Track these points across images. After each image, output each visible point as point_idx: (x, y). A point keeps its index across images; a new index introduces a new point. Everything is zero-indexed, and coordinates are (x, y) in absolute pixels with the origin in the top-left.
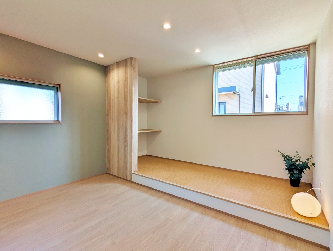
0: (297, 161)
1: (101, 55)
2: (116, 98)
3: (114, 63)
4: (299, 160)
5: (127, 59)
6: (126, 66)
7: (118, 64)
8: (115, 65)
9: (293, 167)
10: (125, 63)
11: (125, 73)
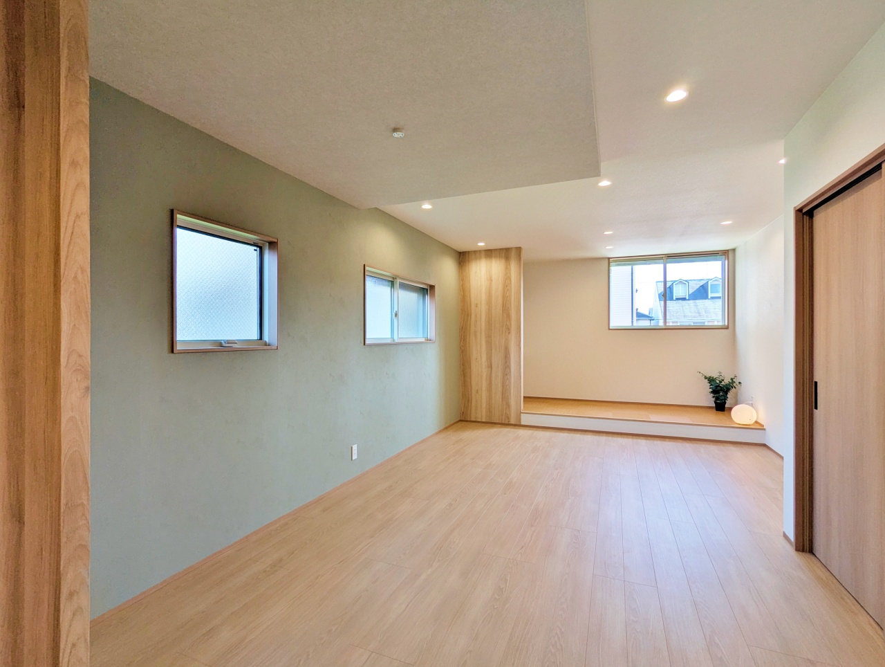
0: (721, 382)
1: (481, 244)
2: (483, 302)
3: (480, 251)
4: (723, 380)
5: (509, 248)
6: (507, 258)
7: (489, 253)
8: (483, 253)
9: (719, 388)
10: (505, 253)
11: (506, 268)
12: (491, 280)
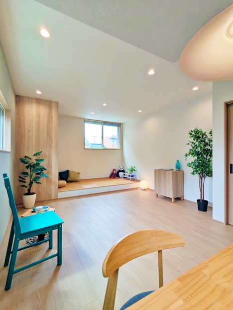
1: (39, 92)
2: (34, 129)
5: (51, 101)
6: (50, 106)
7: (38, 101)
8: (34, 100)
10: (49, 103)
11: (50, 112)
12: (39, 116)
